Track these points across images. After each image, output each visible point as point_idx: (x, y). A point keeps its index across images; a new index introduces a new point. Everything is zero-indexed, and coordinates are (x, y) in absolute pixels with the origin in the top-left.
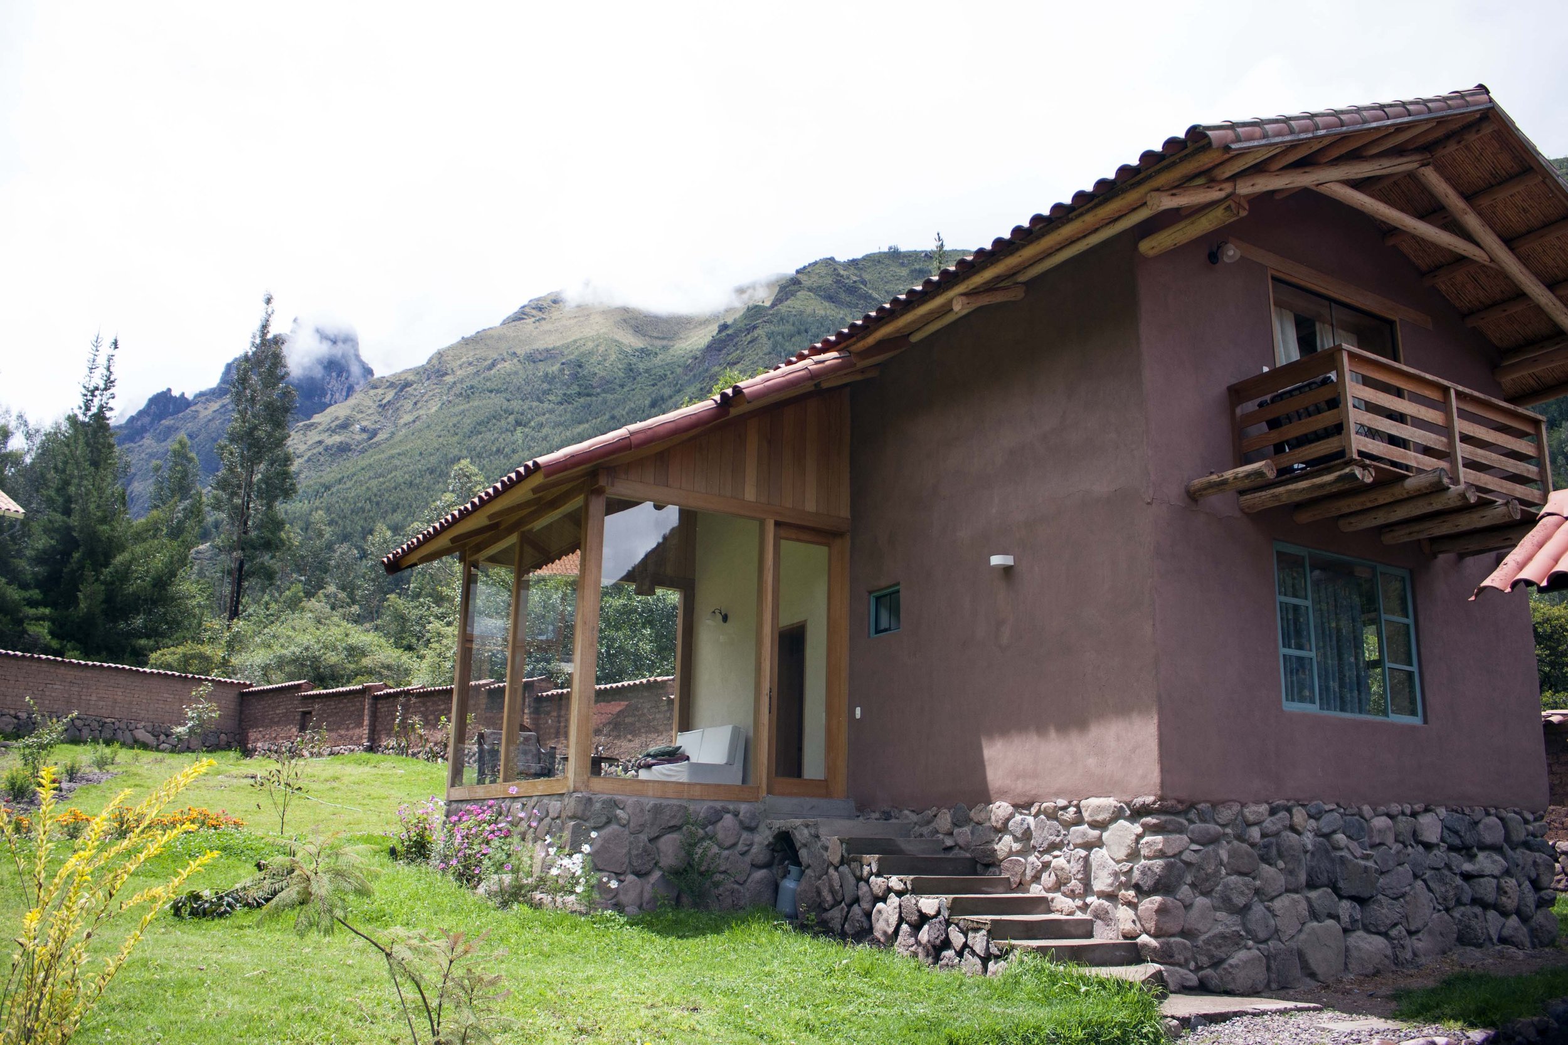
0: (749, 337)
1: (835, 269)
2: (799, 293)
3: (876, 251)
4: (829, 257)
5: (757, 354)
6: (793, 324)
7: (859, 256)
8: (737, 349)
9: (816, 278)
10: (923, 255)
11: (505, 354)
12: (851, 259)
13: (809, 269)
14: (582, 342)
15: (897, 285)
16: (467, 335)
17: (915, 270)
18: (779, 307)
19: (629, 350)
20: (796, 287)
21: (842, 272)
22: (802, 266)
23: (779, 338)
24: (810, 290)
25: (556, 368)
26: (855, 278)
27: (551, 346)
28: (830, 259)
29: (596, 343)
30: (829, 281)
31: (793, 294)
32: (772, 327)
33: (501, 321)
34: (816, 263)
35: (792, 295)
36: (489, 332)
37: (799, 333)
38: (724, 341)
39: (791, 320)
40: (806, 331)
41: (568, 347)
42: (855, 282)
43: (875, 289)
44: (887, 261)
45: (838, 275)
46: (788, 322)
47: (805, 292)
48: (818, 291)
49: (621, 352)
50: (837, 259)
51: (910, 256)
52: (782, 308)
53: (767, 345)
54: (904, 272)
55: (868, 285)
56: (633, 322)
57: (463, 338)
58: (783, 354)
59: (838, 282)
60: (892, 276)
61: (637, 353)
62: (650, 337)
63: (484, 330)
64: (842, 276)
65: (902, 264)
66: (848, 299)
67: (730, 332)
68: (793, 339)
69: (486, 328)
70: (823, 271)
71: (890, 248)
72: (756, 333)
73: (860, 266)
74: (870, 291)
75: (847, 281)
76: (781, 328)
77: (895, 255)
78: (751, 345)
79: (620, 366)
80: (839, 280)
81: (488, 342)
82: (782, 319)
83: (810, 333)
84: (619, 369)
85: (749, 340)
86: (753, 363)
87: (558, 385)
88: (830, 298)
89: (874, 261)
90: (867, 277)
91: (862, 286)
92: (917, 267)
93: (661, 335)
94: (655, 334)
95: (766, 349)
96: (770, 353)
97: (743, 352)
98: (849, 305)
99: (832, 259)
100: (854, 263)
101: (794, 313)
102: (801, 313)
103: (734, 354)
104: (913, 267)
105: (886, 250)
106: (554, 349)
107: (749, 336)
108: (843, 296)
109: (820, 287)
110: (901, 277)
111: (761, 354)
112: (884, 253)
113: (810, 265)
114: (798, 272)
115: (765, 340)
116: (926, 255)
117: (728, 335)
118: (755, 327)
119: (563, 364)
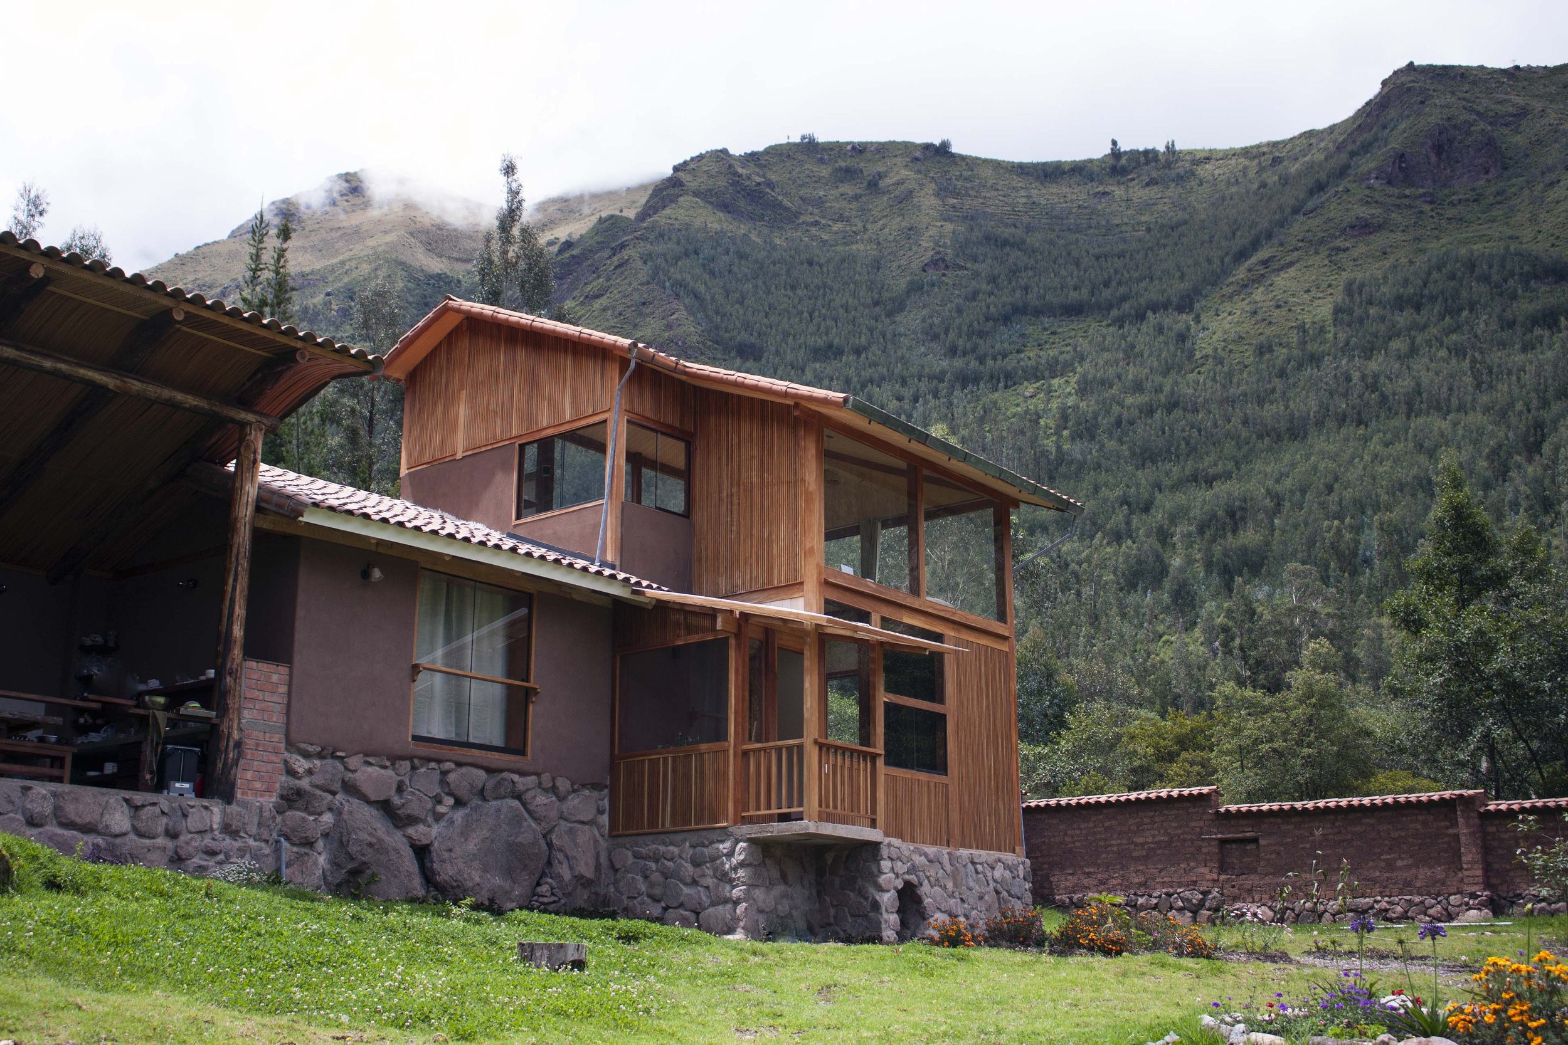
0: (616, 260)
1: (730, 166)
2: (681, 199)
3: (784, 141)
4: (719, 148)
5: (630, 284)
6: (678, 243)
7: (760, 148)
8: (599, 277)
9: (704, 178)
10: (849, 147)
11: (241, 279)
12: (749, 151)
13: (692, 166)
14: (353, 264)
15: (815, 189)
16: (182, 251)
17: (841, 169)
18: (655, 218)
19: (420, 276)
20: (677, 190)
21: (740, 170)
22: (681, 161)
23: (660, 261)
24: (696, 194)
25: (319, 299)
26: (759, 179)
27: (307, 269)
28: (721, 151)
29: (373, 265)
30: (722, 182)
31: (673, 199)
32: (649, 246)
33: (228, 233)
34: (701, 157)
35: (671, 201)
36: (215, 248)
37: (687, 255)
38: (568, 264)
39: (674, 237)
40: (696, 253)
41: (333, 271)
42: (759, 184)
43: (786, 194)
44: (799, 156)
45: (735, 174)
46: (670, 239)
47: (690, 198)
48: (708, 196)
49: (412, 278)
50: (732, 152)
51: (831, 149)
52: (662, 218)
53: (644, 272)
54: (825, 171)
55: (777, 190)
56: (424, 237)
57: (176, 255)
58: (667, 284)
59: (735, 184)
60: (809, 176)
61: (432, 281)
62: (449, 258)
63: (207, 245)
64: (740, 176)
65: (821, 161)
66: (749, 208)
67: (575, 252)
68: (680, 263)
69: (210, 241)
70: (714, 168)
71: (803, 138)
72: (625, 254)
73: (763, 162)
74: (780, 198)
75: (748, 183)
76: (660, 248)
77: (810, 147)
78: (618, 272)
79: (411, 299)
80: (736, 180)
81: (214, 261)
82: (662, 235)
83: (701, 256)
84: (410, 303)
85: (616, 263)
86: (624, 296)
87: (323, 326)
88: (726, 207)
89: (781, 155)
90: (773, 177)
91: (768, 190)
92: (843, 164)
93: (465, 257)
94: (455, 255)
95: (643, 276)
96: (648, 283)
97: (608, 280)
98: (751, 217)
99: (724, 151)
100: (753, 157)
101: (677, 226)
102: (688, 226)
103: (595, 284)
104: (837, 165)
105: (798, 140)
106: (312, 273)
107: (615, 258)
108: (742, 203)
109: (710, 190)
110: (820, 178)
111: (635, 284)
112: (795, 144)
113: (692, 159)
114: (676, 169)
115: (639, 264)
116: (854, 148)
117: (573, 257)
118: (623, 246)
119: (328, 294)
